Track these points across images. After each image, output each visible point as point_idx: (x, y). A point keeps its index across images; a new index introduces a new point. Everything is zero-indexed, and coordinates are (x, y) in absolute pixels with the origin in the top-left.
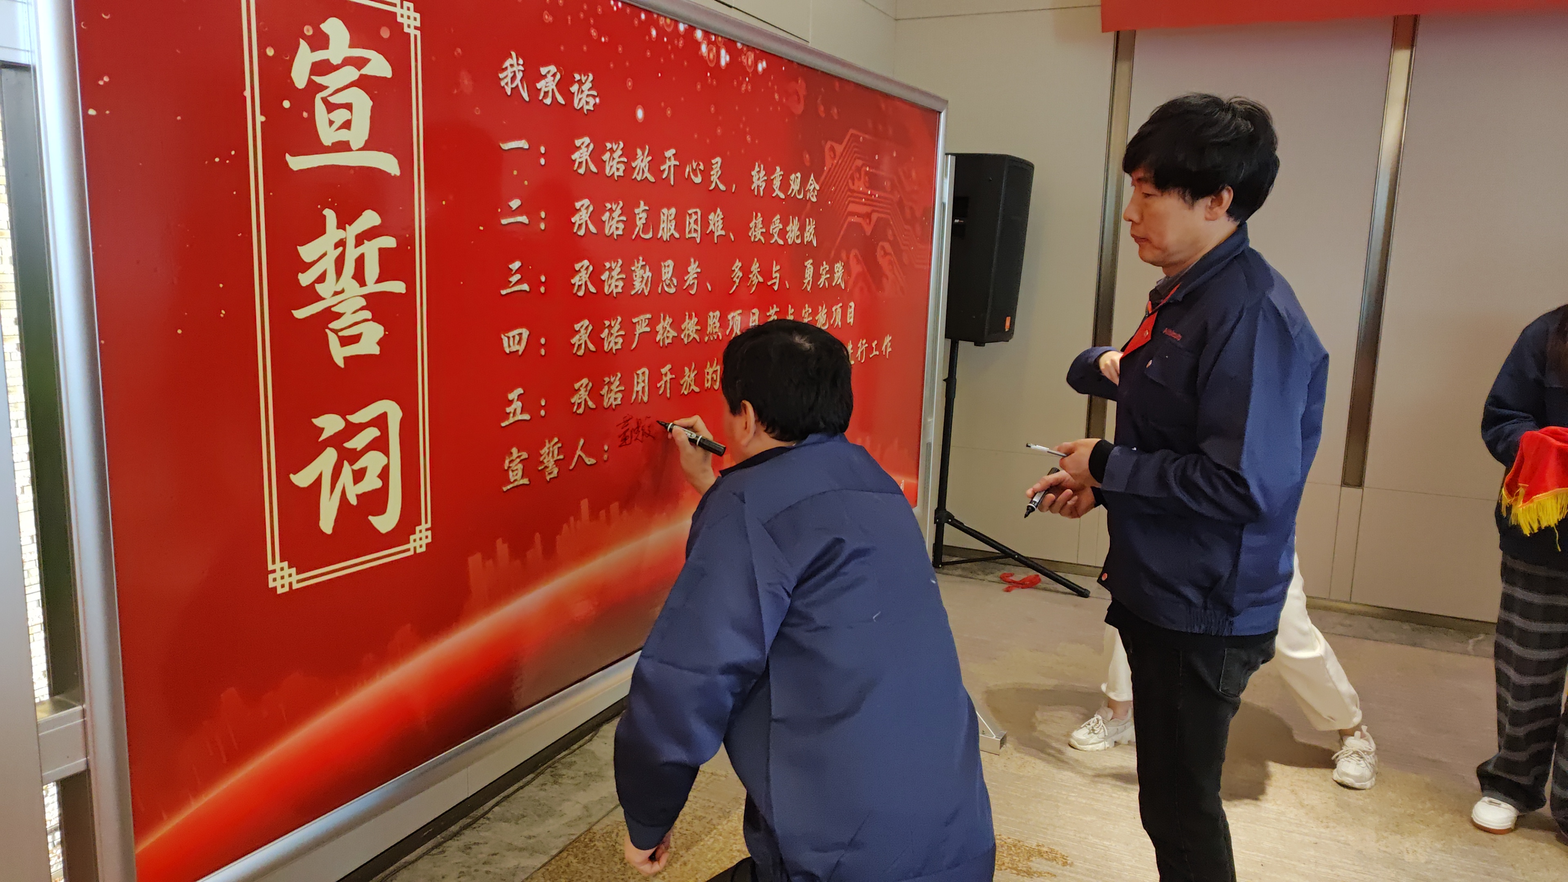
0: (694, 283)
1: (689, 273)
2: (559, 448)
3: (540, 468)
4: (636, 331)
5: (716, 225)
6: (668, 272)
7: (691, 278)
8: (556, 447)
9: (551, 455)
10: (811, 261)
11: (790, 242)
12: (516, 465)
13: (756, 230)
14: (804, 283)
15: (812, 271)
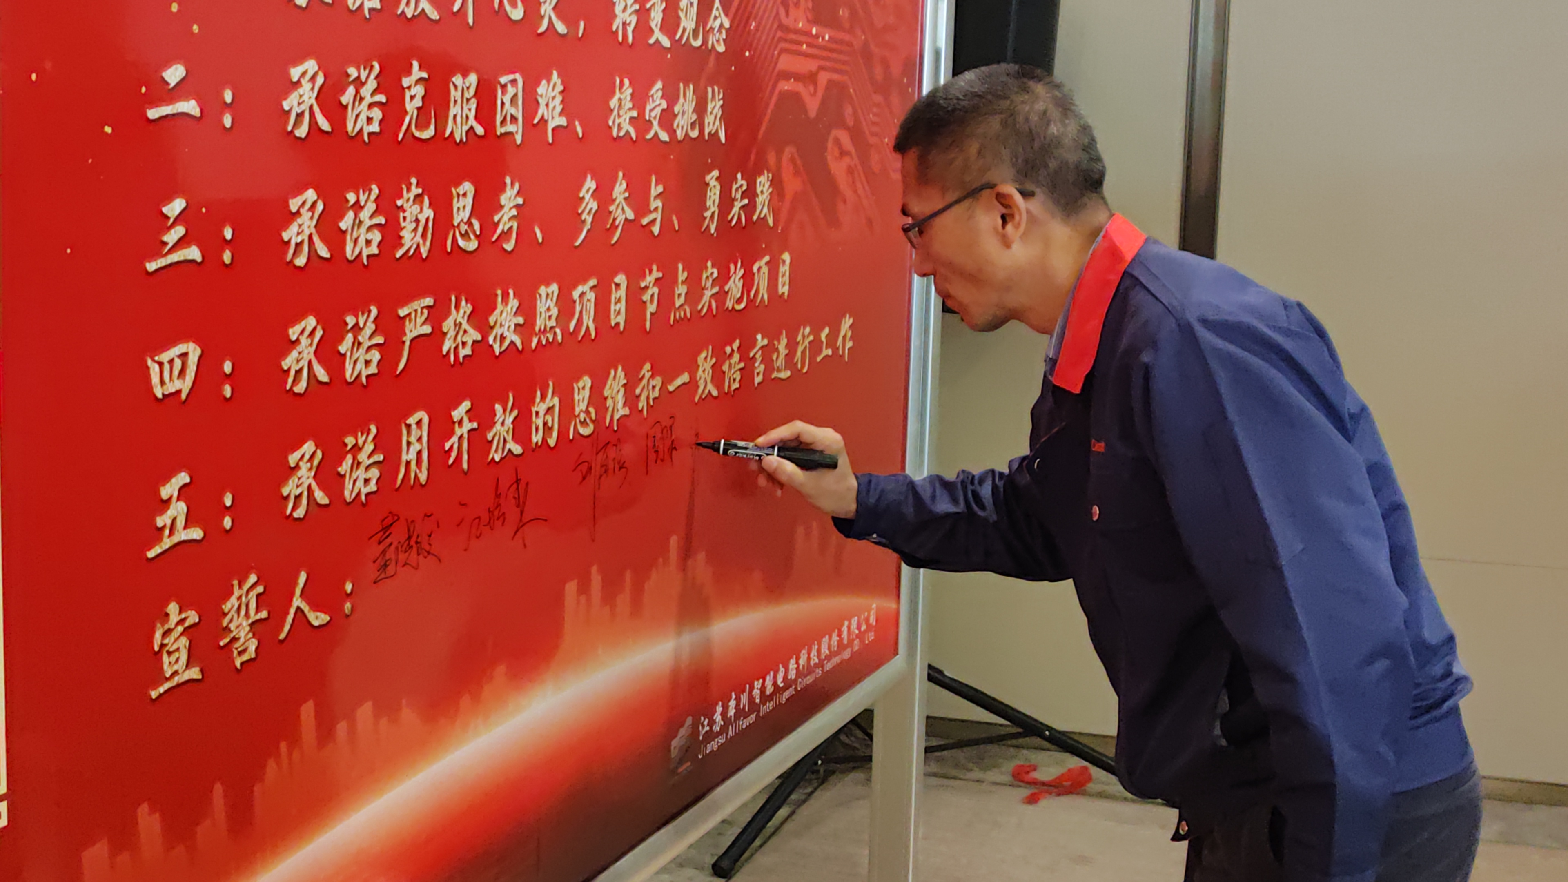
0: (511, 228)
1: (501, 207)
2: (258, 596)
3: (222, 644)
4: (405, 334)
5: (551, 106)
6: (464, 207)
7: (506, 218)
8: (253, 595)
9: (243, 612)
10: (716, 173)
11: (680, 135)
12: (176, 640)
13: (621, 113)
14: (705, 218)
15: (718, 193)
